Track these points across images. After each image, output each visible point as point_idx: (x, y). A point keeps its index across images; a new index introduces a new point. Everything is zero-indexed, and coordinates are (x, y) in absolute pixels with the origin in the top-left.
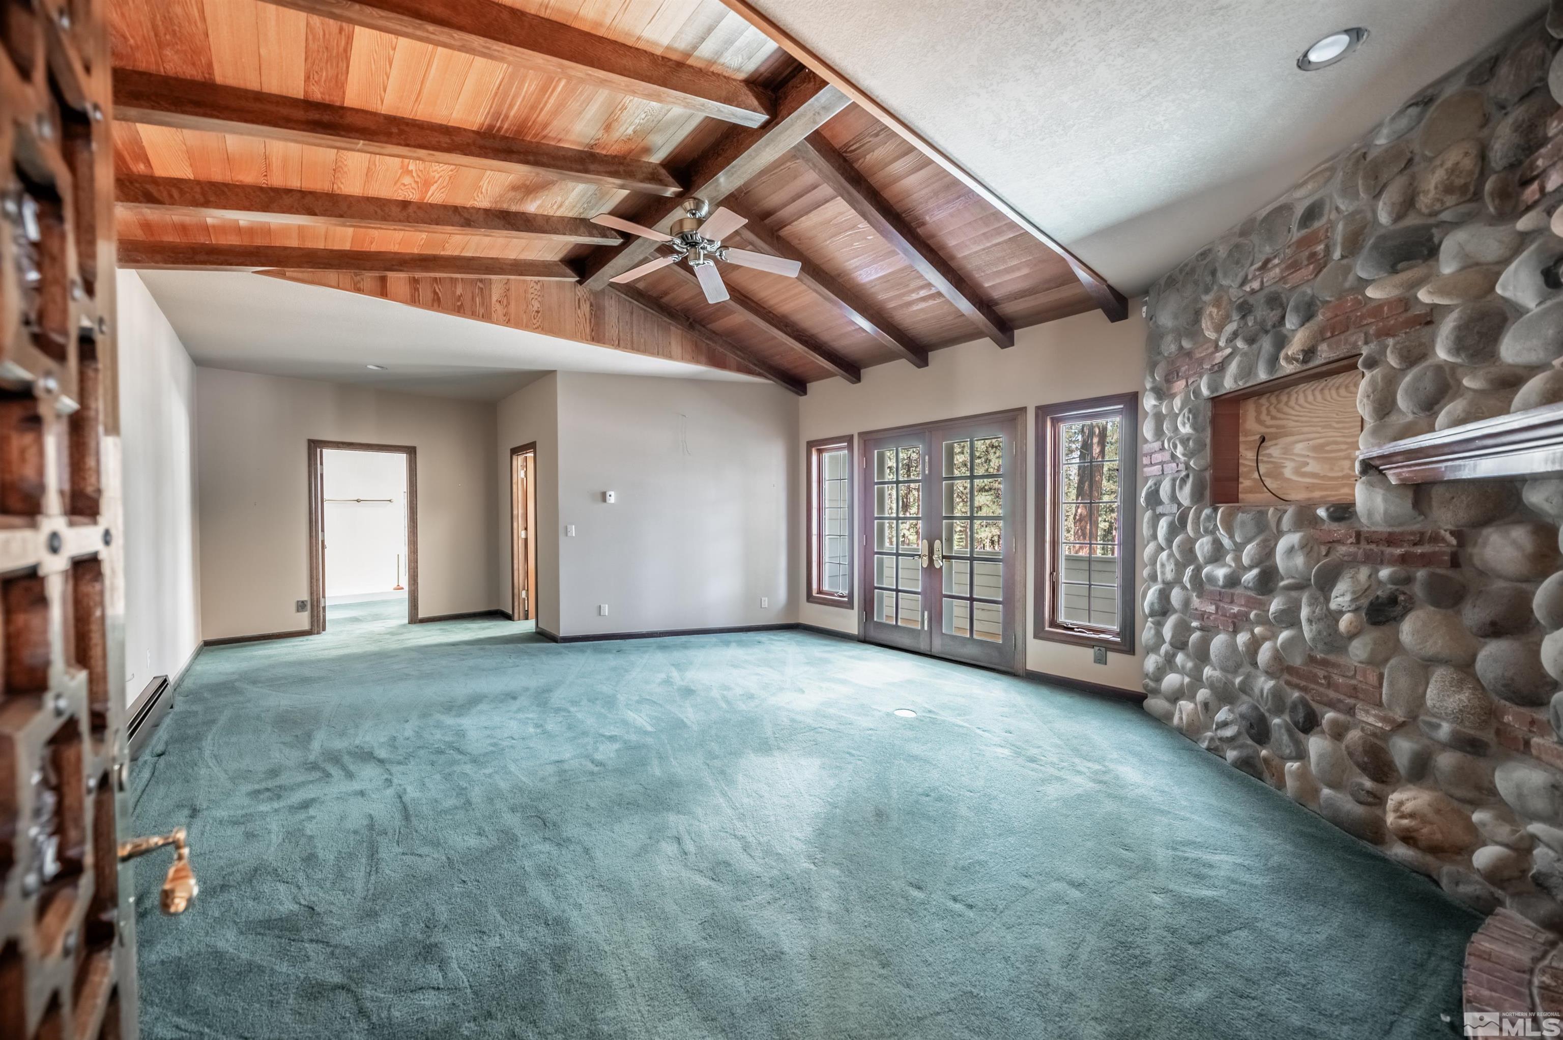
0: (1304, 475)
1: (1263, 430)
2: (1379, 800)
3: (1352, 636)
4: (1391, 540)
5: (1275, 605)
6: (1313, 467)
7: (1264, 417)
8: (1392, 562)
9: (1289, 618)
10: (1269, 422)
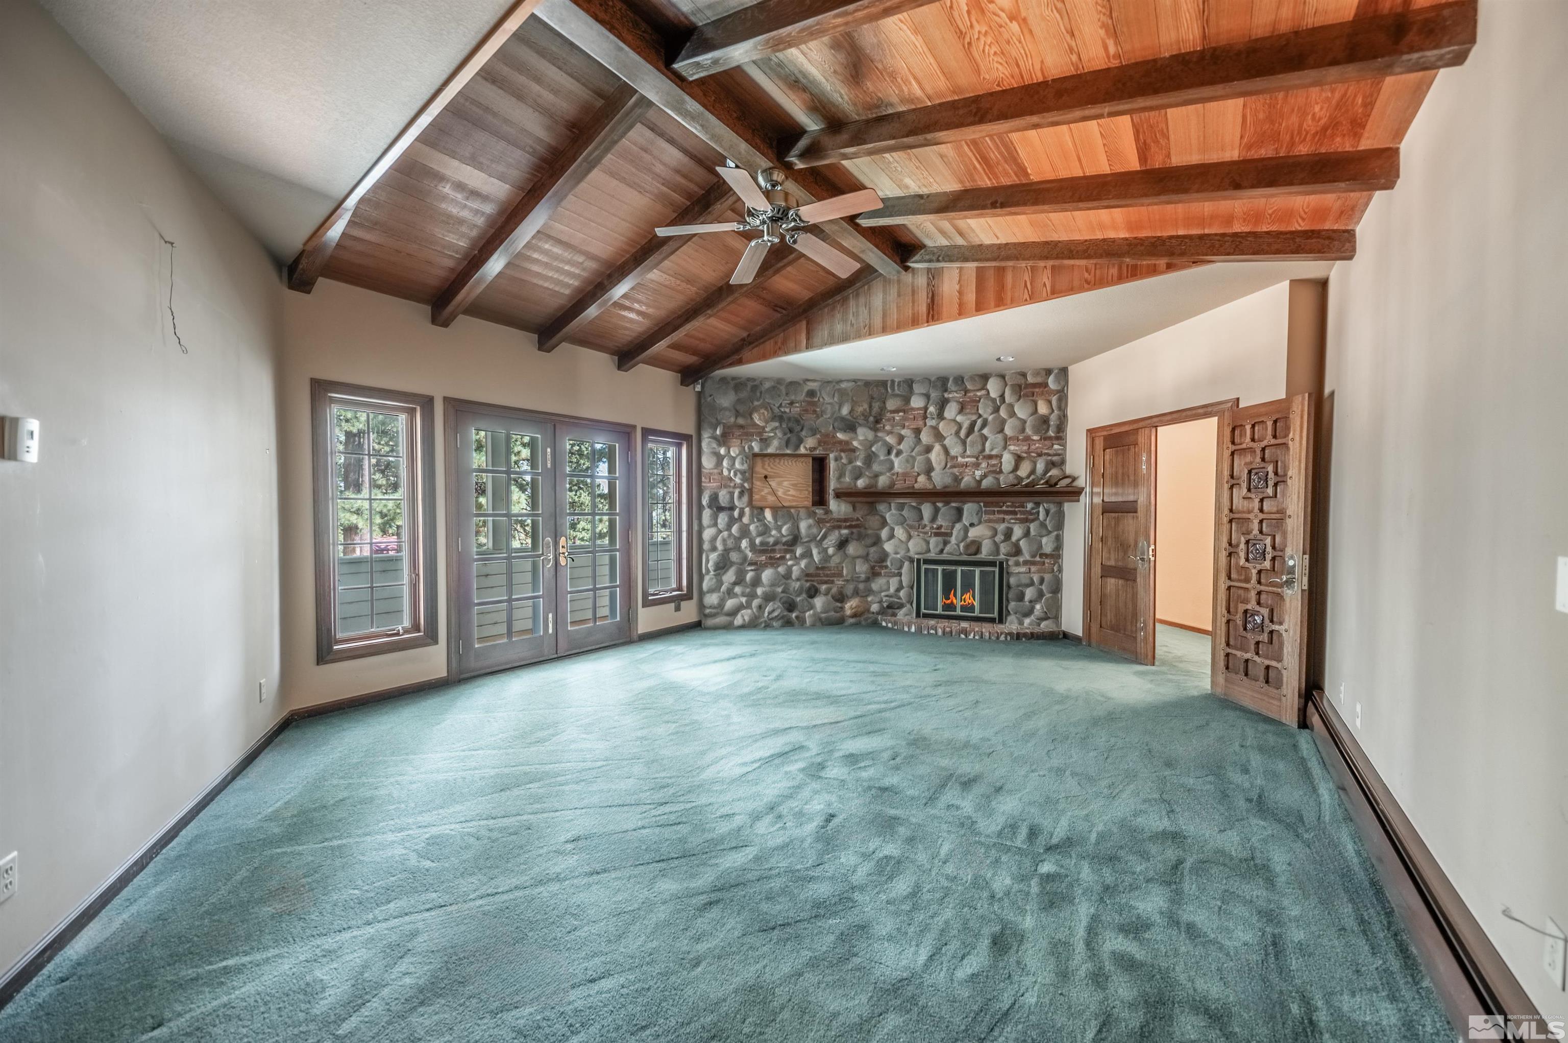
0: (789, 495)
1: (766, 473)
2: (842, 608)
3: (833, 555)
4: (845, 520)
5: (799, 551)
6: (792, 492)
7: (766, 466)
8: (846, 527)
9: (808, 554)
10: (769, 469)
